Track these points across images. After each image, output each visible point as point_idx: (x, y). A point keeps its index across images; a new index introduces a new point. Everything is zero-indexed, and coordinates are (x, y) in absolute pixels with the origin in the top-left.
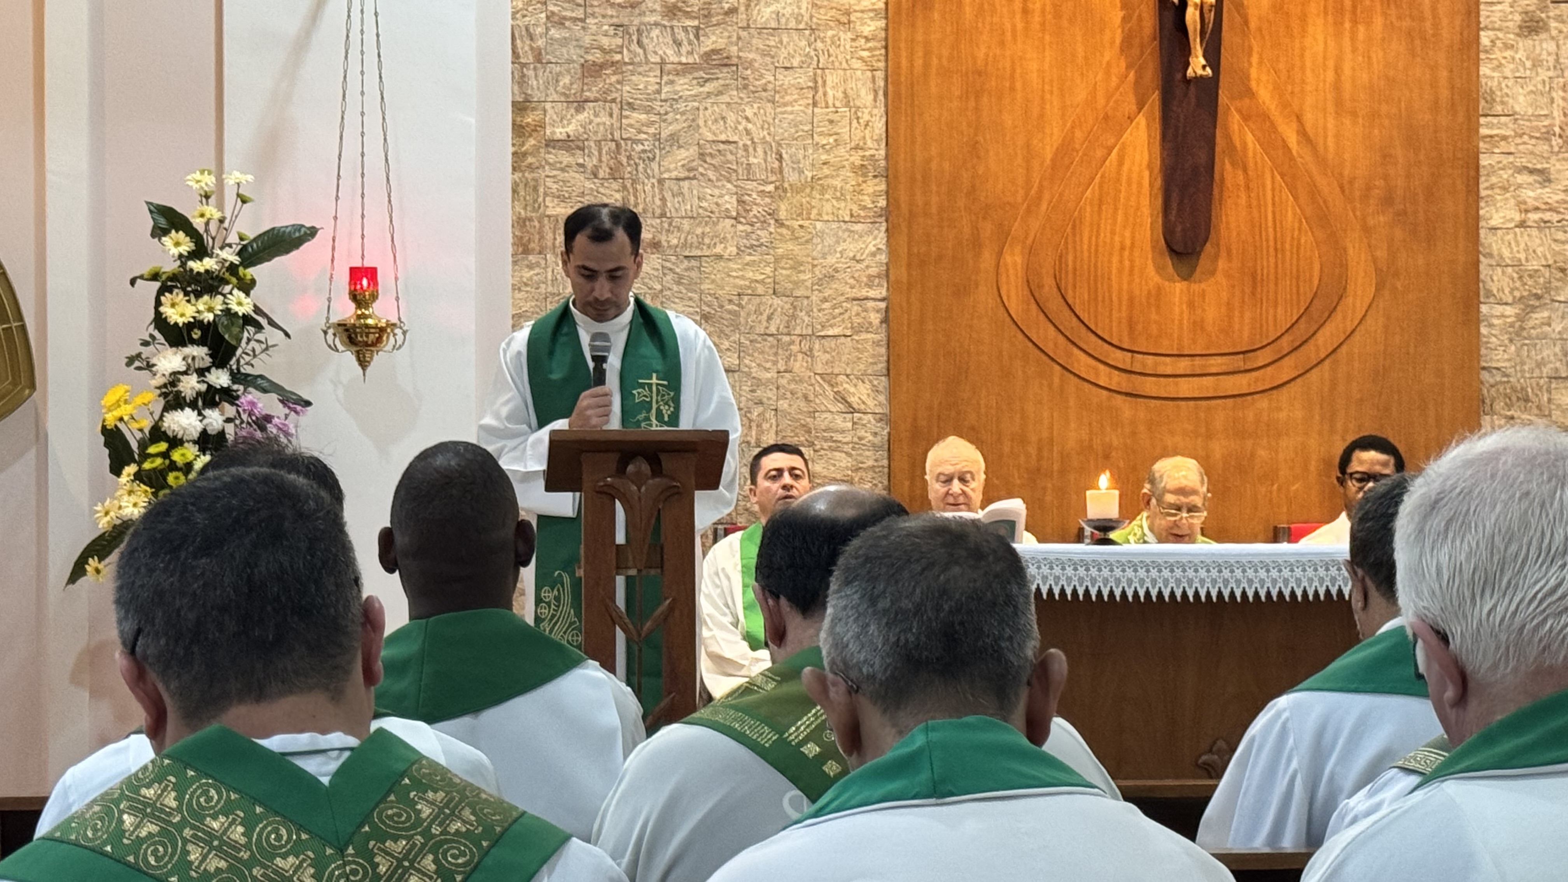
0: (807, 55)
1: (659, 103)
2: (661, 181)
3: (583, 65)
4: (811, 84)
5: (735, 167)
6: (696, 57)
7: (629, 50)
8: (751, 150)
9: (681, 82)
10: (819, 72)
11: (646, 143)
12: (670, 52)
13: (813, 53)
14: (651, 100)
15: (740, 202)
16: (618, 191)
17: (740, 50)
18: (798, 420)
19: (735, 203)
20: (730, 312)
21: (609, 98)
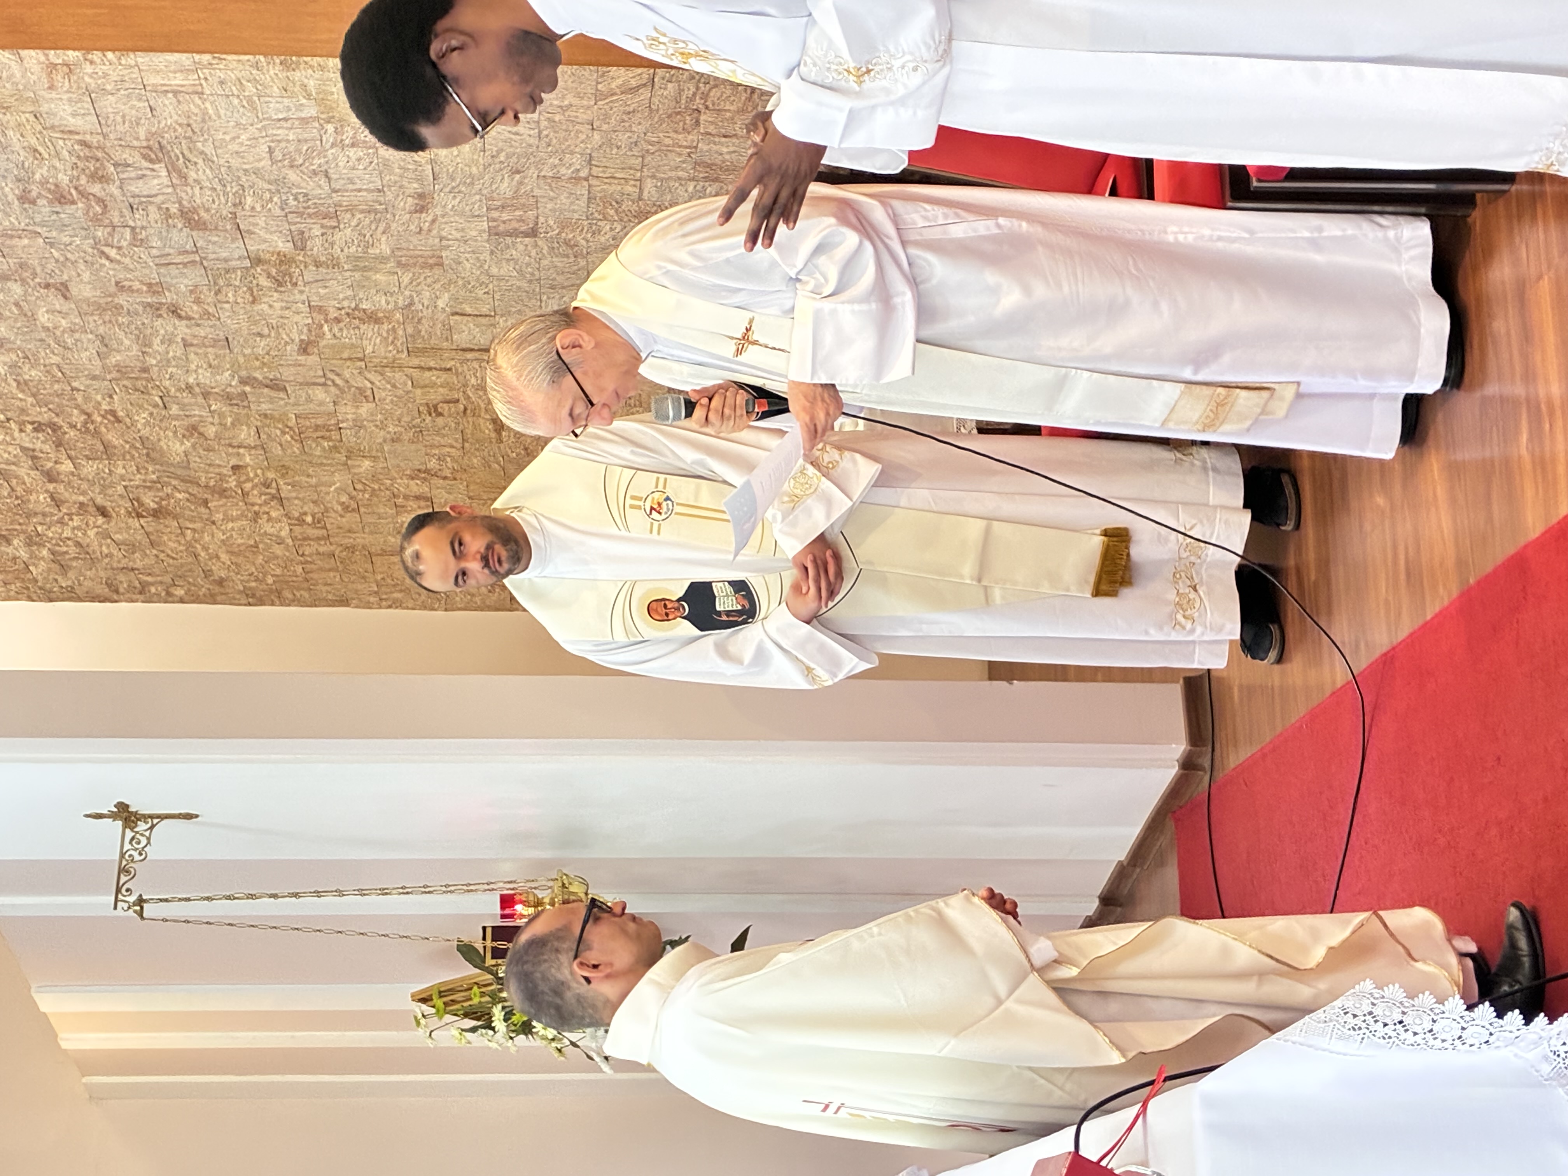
0: (128, 96)
1: (229, 189)
2: (335, 191)
3: (191, 229)
4: (170, 95)
5: (305, 148)
6: (156, 166)
7: (163, 203)
8: (279, 138)
9: (192, 175)
10: (148, 88)
11: (284, 198)
12: (156, 181)
13: (122, 92)
14: (226, 194)
15: (353, 145)
16: (353, 215)
17: (137, 139)
18: (661, 121)
19: (355, 149)
20: (508, 156)
21: (230, 216)
